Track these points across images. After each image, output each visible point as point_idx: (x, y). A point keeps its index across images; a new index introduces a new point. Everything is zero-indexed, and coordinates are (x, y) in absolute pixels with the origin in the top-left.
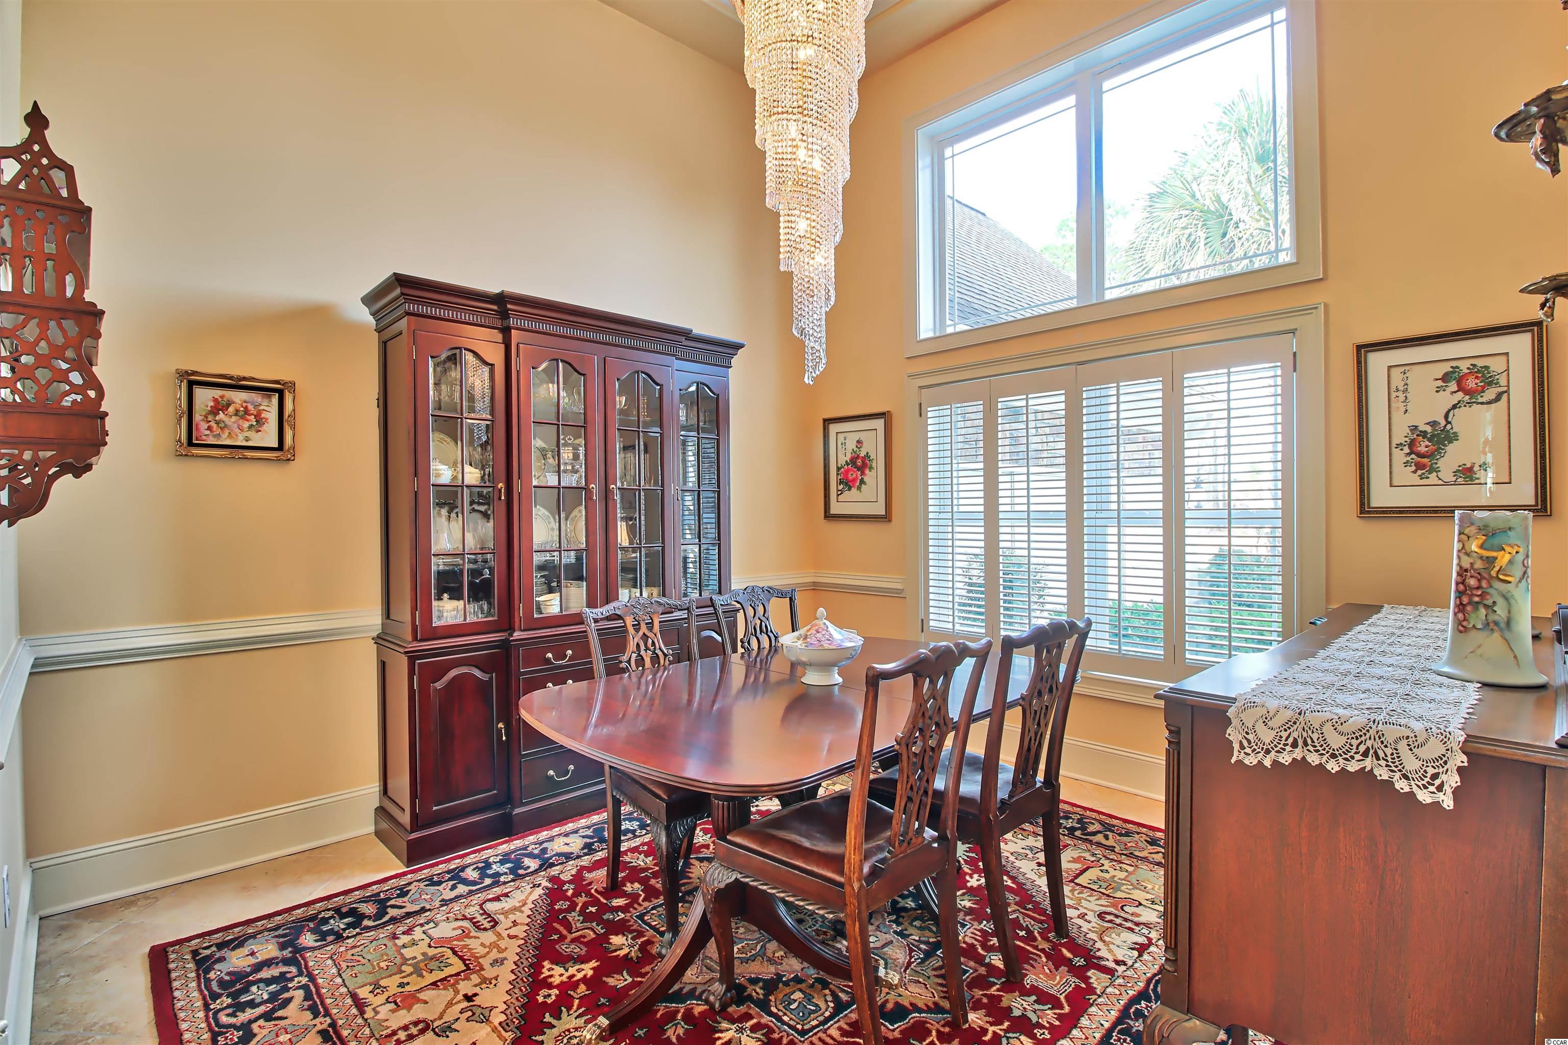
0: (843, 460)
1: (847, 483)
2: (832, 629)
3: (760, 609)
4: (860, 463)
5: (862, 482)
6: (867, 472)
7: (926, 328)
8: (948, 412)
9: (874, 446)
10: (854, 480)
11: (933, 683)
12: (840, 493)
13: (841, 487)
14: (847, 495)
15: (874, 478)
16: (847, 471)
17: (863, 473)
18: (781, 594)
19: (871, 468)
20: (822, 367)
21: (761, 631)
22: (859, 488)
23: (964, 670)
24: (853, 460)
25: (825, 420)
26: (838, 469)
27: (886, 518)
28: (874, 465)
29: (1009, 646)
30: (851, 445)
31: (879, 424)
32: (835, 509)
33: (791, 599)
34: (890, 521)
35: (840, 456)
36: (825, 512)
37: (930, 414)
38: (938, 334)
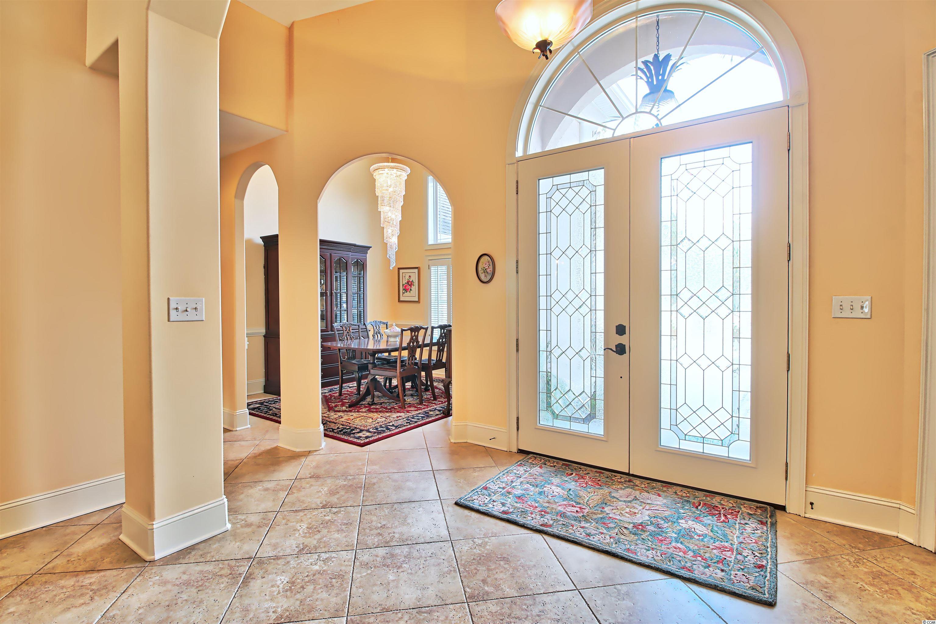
0: (404, 283)
1: (406, 290)
2: (397, 328)
3: (378, 327)
4: (410, 284)
5: (411, 290)
6: (412, 286)
7: (431, 241)
8: (437, 268)
9: (414, 278)
10: (408, 289)
11: (415, 333)
12: (403, 293)
13: (404, 291)
14: (406, 294)
15: (415, 288)
16: (406, 286)
17: (411, 287)
18: (384, 323)
19: (414, 285)
20: (397, 249)
21: (378, 333)
22: (410, 292)
23: (422, 332)
24: (408, 282)
25: (398, 268)
26: (403, 285)
27: (418, 302)
28: (415, 284)
29: (433, 328)
30: (407, 277)
31: (416, 270)
32: (402, 299)
33: (387, 325)
34: (420, 303)
35: (403, 281)
36: (398, 300)
37: (432, 269)
38: (435, 243)
